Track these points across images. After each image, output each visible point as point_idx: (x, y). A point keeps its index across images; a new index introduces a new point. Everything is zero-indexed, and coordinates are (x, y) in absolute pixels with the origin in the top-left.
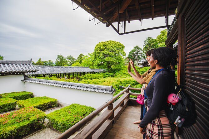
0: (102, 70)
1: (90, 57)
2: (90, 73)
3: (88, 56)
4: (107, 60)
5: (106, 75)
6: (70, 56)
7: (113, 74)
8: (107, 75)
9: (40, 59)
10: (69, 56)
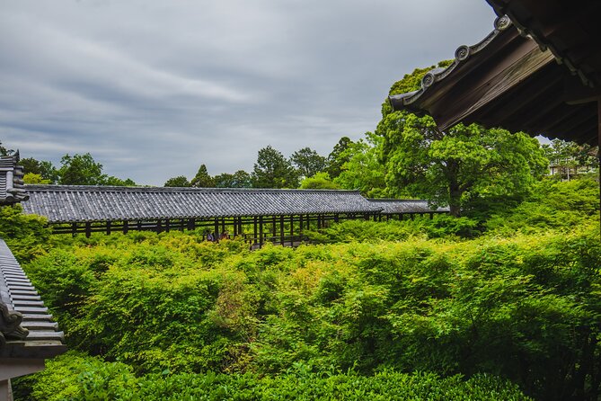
0: (423, 205)
1: (373, 146)
2: (366, 215)
3: (365, 141)
4: (436, 153)
5: (438, 226)
6: (308, 150)
7: (472, 223)
8: (442, 229)
9: (203, 168)
10: (303, 151)
